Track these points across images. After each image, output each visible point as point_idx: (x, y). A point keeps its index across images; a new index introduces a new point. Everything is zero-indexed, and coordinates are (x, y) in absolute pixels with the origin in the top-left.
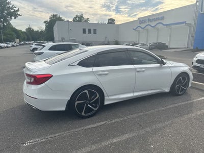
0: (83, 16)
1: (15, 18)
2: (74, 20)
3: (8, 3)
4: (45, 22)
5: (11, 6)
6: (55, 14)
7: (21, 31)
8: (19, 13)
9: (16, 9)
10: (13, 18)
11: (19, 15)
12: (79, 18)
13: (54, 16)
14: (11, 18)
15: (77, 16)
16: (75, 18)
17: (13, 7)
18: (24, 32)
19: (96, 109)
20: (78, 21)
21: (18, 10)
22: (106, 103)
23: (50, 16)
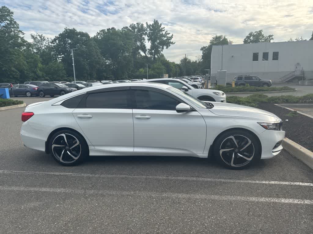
0: (263, 33)
1: (167, 48)
2: (245, 42)
3: (161, 30)
4: (202, 49)
5: (164, 33)
6: (218, 35)
7: (173, 63)
8: (172, 41)
9: (169, 36)
10: (165, 47)
11: (172, 43)
12: (254, 36)
13: (217, 38)
14: (163, 48)
15: (251, 34)
16: (248, 37)
17: (167, 33)
18: (177, 65)
19: (76, 158)
20: (252, 42)
21: (172, 37)
22: (91, 154)
23: (211, 39)
